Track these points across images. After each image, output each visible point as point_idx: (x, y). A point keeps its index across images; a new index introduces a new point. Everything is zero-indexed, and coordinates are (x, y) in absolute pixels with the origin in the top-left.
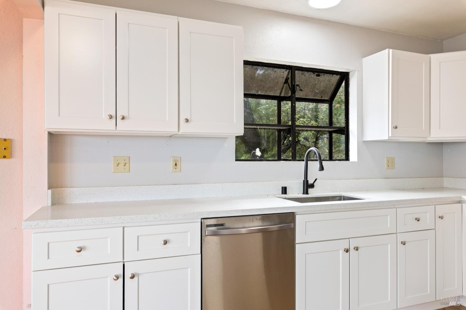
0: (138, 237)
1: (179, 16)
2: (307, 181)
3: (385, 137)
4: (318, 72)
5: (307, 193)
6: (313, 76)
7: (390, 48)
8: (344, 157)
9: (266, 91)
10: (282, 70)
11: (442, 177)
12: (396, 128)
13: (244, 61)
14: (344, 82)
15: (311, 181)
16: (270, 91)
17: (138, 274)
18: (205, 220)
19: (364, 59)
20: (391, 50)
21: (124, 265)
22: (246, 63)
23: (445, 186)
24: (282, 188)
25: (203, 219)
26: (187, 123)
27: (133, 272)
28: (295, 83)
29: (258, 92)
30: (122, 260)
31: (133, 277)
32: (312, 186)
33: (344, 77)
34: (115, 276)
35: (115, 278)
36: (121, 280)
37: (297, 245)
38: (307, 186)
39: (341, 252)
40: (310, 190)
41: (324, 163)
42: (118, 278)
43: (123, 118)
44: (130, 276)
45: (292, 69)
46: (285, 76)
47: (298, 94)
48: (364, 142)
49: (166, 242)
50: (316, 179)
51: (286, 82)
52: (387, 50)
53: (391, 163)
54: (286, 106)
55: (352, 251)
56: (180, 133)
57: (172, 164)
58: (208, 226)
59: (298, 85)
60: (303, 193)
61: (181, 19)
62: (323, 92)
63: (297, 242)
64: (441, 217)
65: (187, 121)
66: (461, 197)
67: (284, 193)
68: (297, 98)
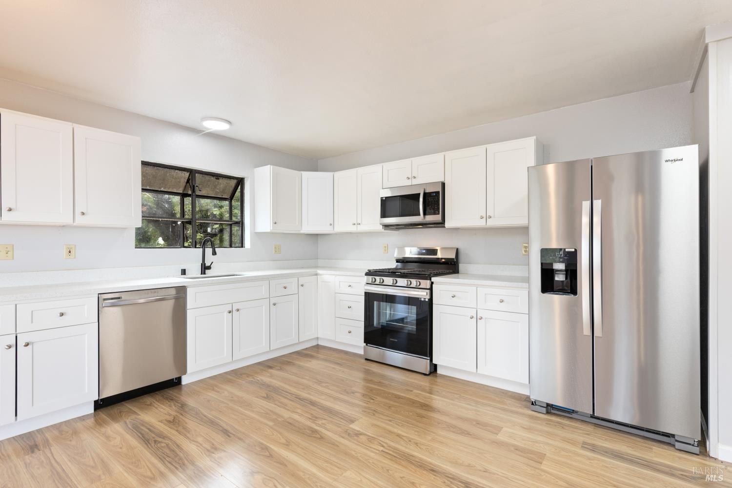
0: (32, 311)
1: (74, 123)
2: (205, 264)
3: (268, 230)
4: (218, 176)
5: (205, 273)
6: (213, 179)
7: (271, 165)
8: (240, 245)
9: (169, 188)
10: (184, 172)
11: (318, 259)
12: (276, 223)
13: (142, 161)
14: (239, 187)
15: (208, 264)
16: (173, 188)
17: (33, 343)
18: (102, 295)
19: (255, 169)
20: (272, 167)
21: (16, 337)
22: (144, 163)
23: (319, 266)
24: (182, 270)
25: (100, 294)
26: (83, 216)
27: (28, 341)
28: (195, 184)
29: (161, 188)
30: (14, 332)
31: (27, 345)
32: (209, 268)
33: (240, 182)
34: (7, 346)
35: (7, 347)
36: (14, 349)
37: (188, 311)
38: (205, 268)
39: (226, 314)
40: (207, 271)
41: (216, 249)
42: (10, 347)
43: (10, 210)
44: (24, 344)
45: (192, 172)
46: (187, 177)
47: (198, 193)
48: (256, 233)
49: (62, 315)
50: (212, 263)
51: (188, 181)
52: (269, 166)
53: (278, 249)
54: (188, 201)
55: (234, 312)
56: (74, 224)
57: (65, 251)
58: (105, 300)
59: (197, 186)
60: (202, 274)
61: (76, 126)
62: (223, 192)
63: (188, 308)
64: (302, 286)
65: (83, 214)
66: (317, 272)
67: (183, 273)
68: (197, 195)
